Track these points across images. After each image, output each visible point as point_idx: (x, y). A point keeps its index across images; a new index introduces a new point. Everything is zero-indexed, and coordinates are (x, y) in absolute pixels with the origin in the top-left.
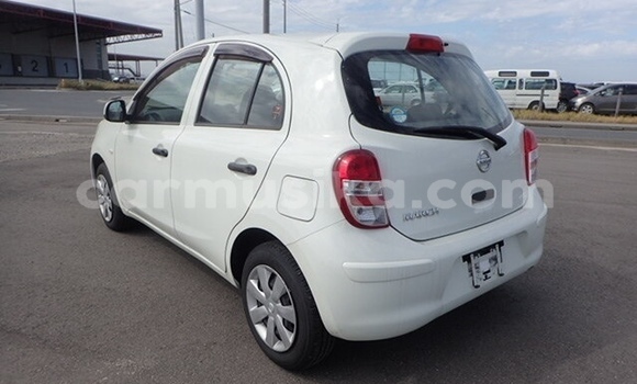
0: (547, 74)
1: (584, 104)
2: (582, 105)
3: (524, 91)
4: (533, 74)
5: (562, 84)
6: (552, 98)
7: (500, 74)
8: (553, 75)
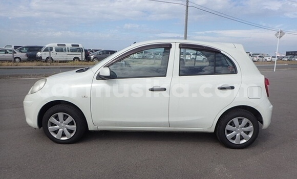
0: (78, 46)
1: (94, 58)
2: (93, 58)
3: (70, 53)
4: (73, 45)
5: (85, 50)
6: (82, 56)
7: (58, 45)
8: (81, 46)
